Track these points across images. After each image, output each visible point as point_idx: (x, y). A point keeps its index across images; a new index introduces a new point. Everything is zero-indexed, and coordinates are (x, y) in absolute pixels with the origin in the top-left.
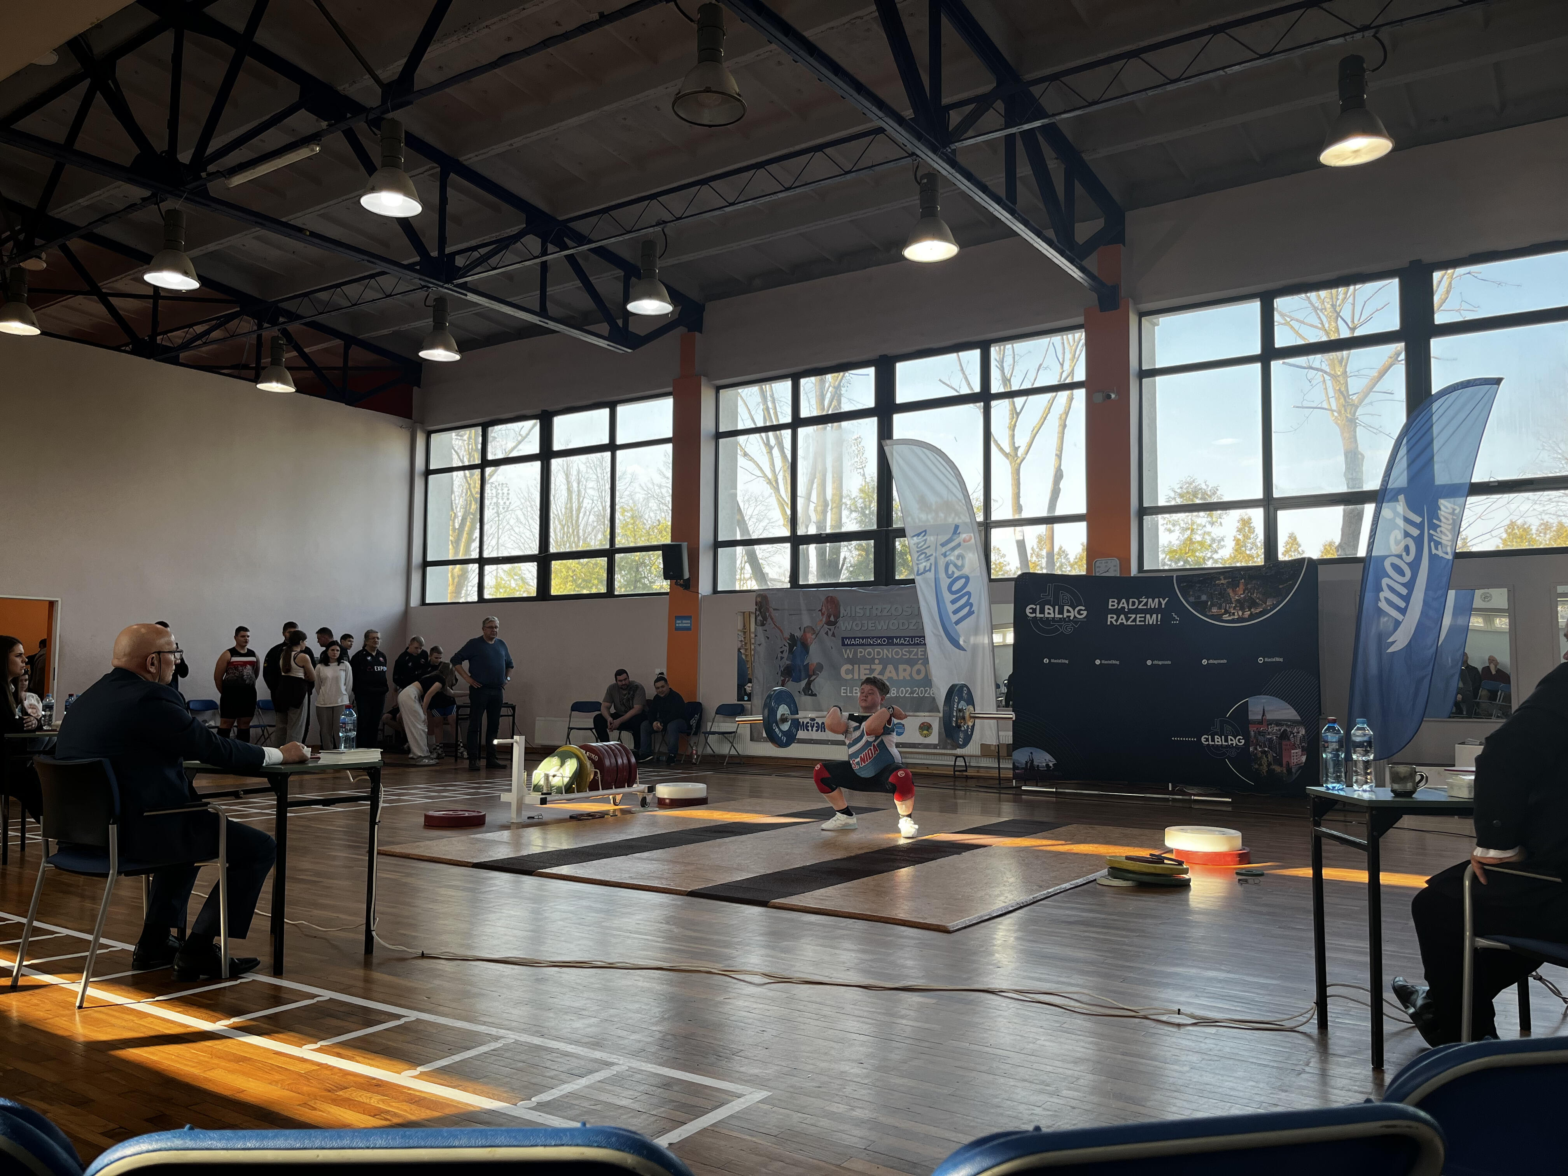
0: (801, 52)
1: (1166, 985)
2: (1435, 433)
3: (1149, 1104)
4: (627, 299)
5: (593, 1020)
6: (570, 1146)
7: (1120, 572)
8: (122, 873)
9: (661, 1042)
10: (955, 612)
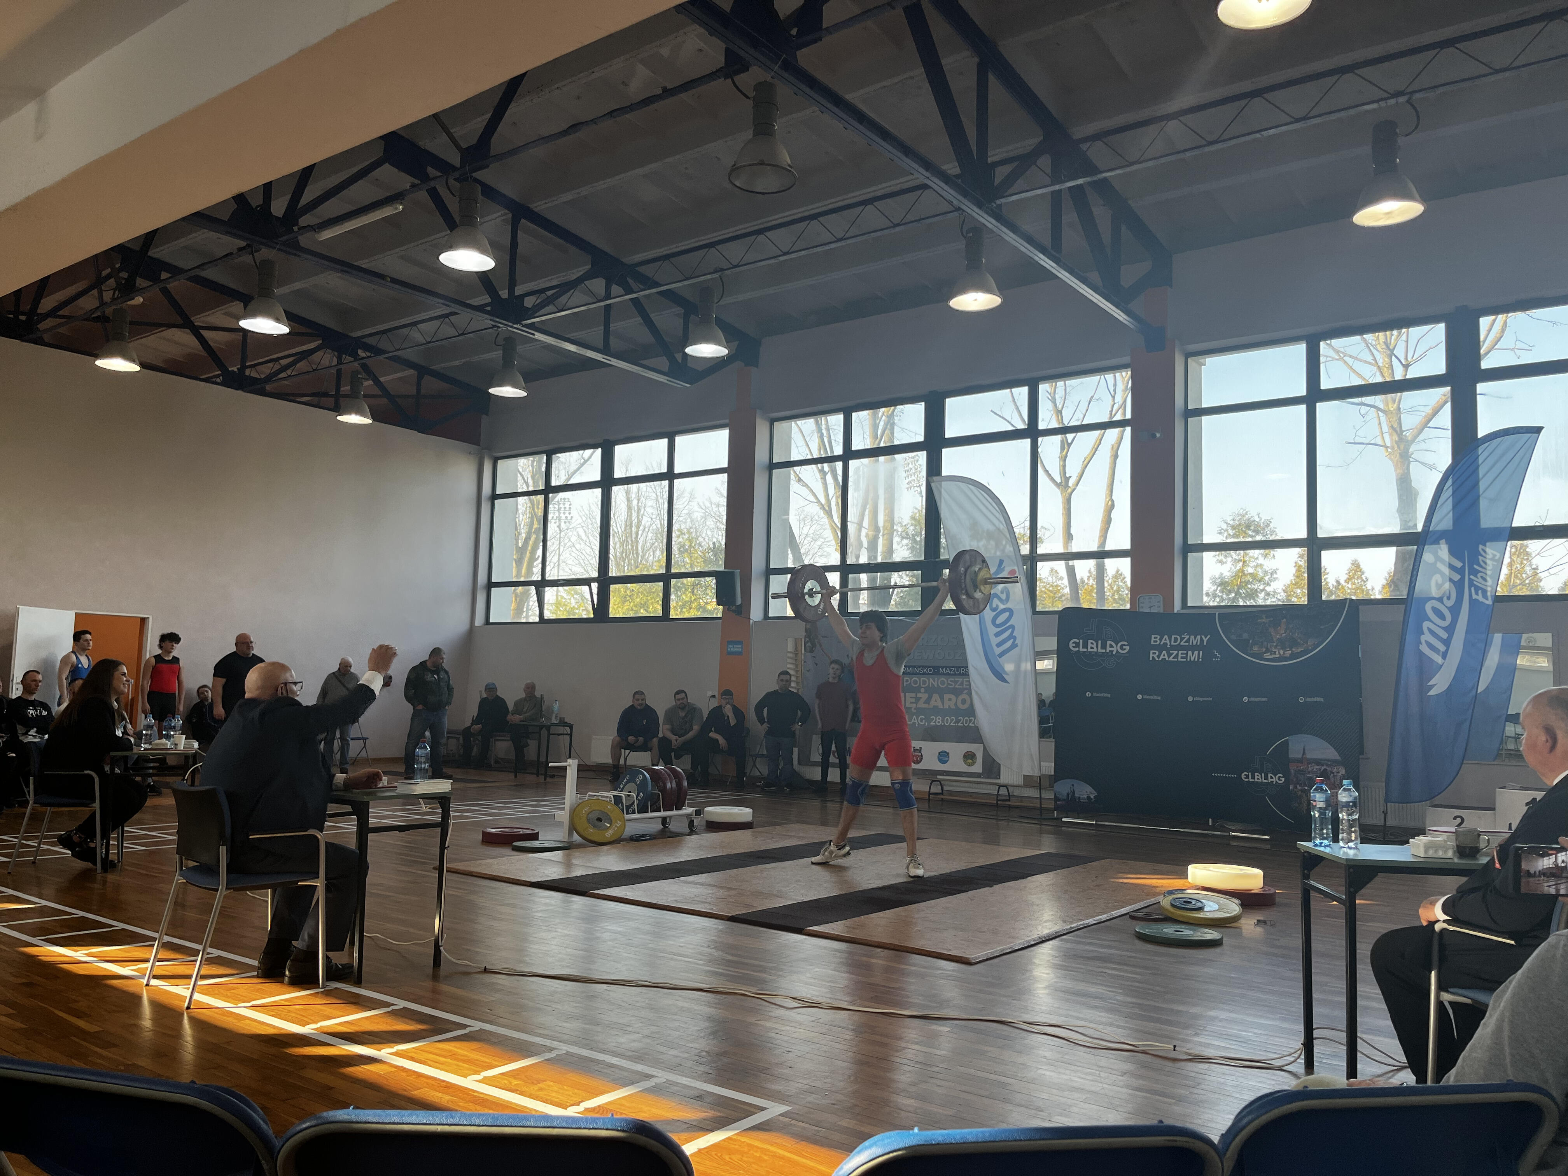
0: (851, 121)
2: (1481, 476)
4: (686, 344)
5: (635, 1036)
6: (603, 1129)
7: (1164, 610)
8: (231, 889)
9: (697, 1058)
10: (999, 645)
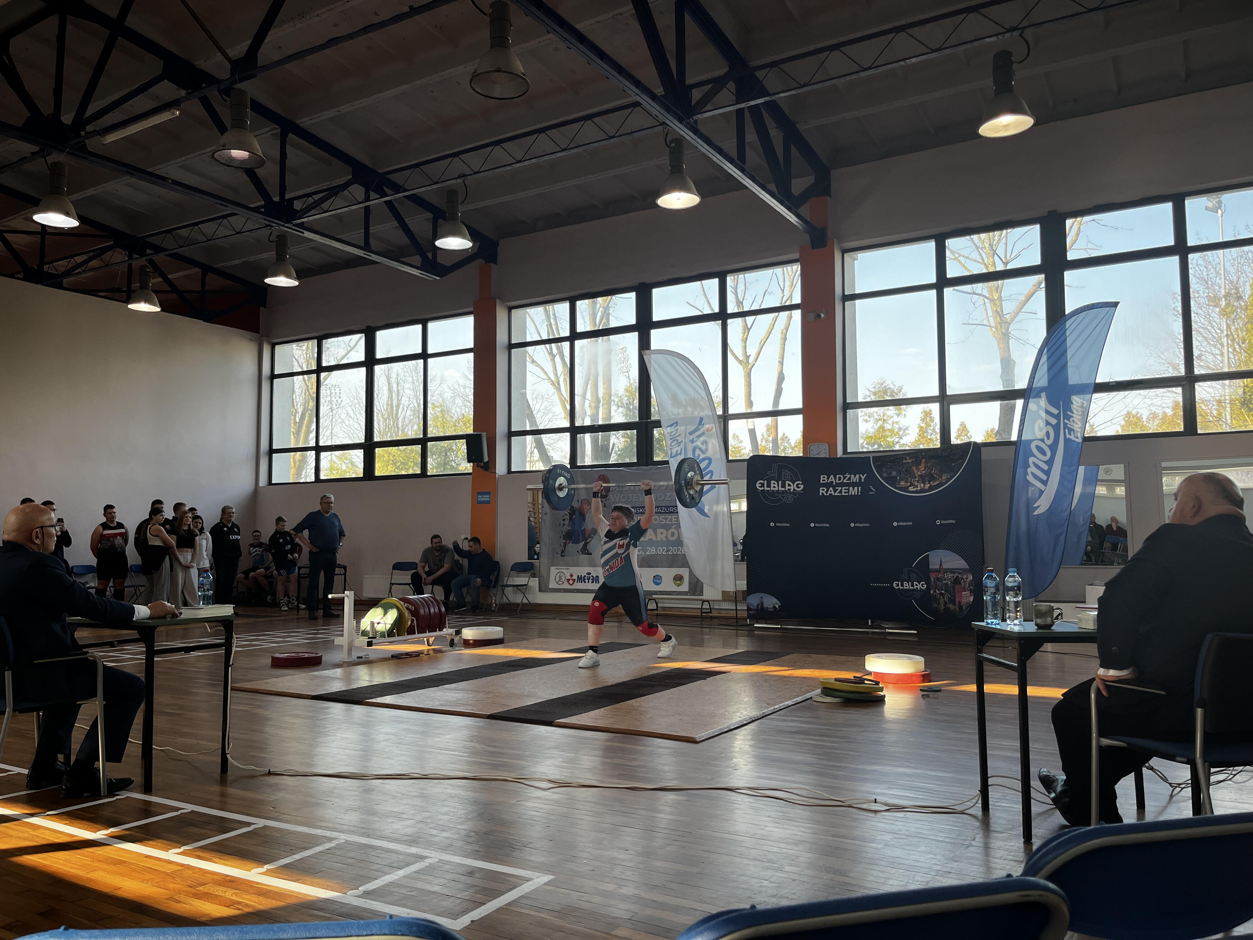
0: (574, 41)
1: (866, 780)
2: (1068, 344)
3: (852, 875)
4: (436, 238)
5: (409, 822)
6: (379, 935)
7: (829, 455)
8: (17, 710)
9: (466, 838)
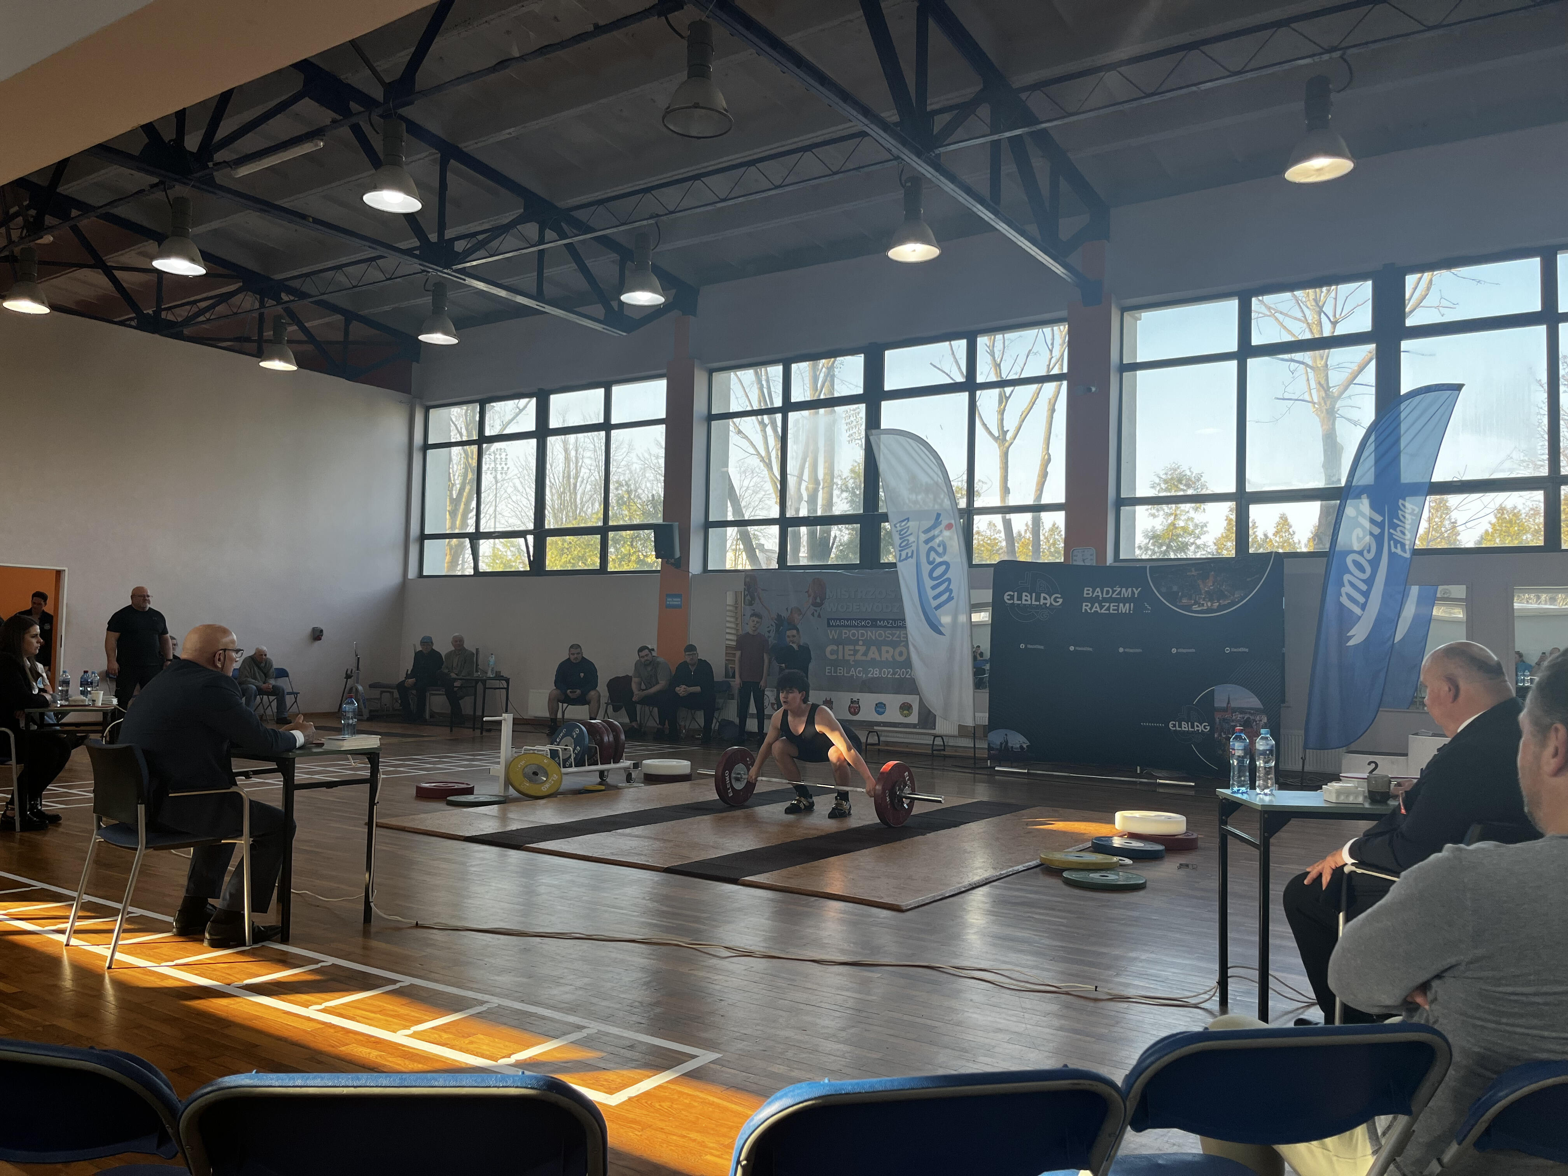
0: (789, 65)
2: (1402, 432)
4: (622, 291)
5: (568, 988)
6: (513, 1087)
7: (1097, 562)
8: (151, 847)
9: (629, 1008)
10: (935, 598)
